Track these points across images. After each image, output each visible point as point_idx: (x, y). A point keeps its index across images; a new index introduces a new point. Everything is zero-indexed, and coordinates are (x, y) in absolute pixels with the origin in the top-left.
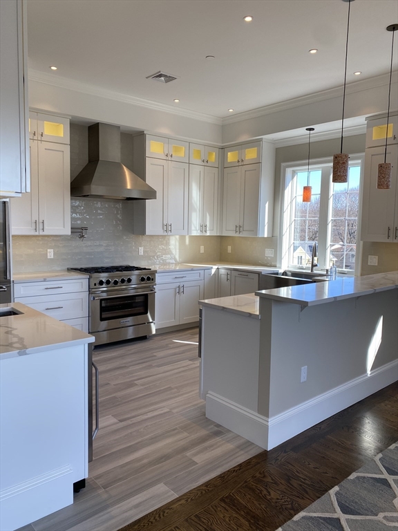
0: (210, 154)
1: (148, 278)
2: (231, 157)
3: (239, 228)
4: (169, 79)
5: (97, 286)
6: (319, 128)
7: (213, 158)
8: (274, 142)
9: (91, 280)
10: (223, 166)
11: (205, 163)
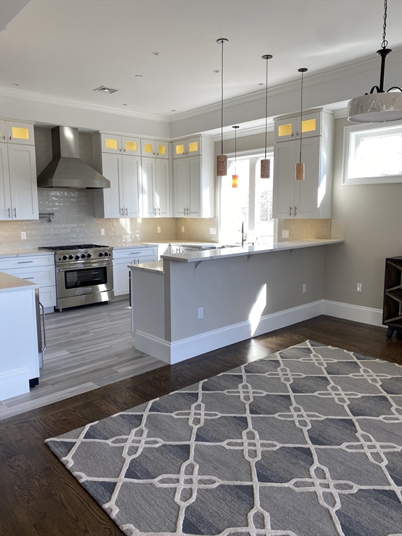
0: (160, 147)
1: (106, 253)
2: (179, 149)
3: (187, 211)
4: (112, 91)
5: (62, 260)
6: (242, 126)
7: (164, 151)
8: (212, 137)
9: (56, 255)
10: (172, 158)
11: (157, 156)
